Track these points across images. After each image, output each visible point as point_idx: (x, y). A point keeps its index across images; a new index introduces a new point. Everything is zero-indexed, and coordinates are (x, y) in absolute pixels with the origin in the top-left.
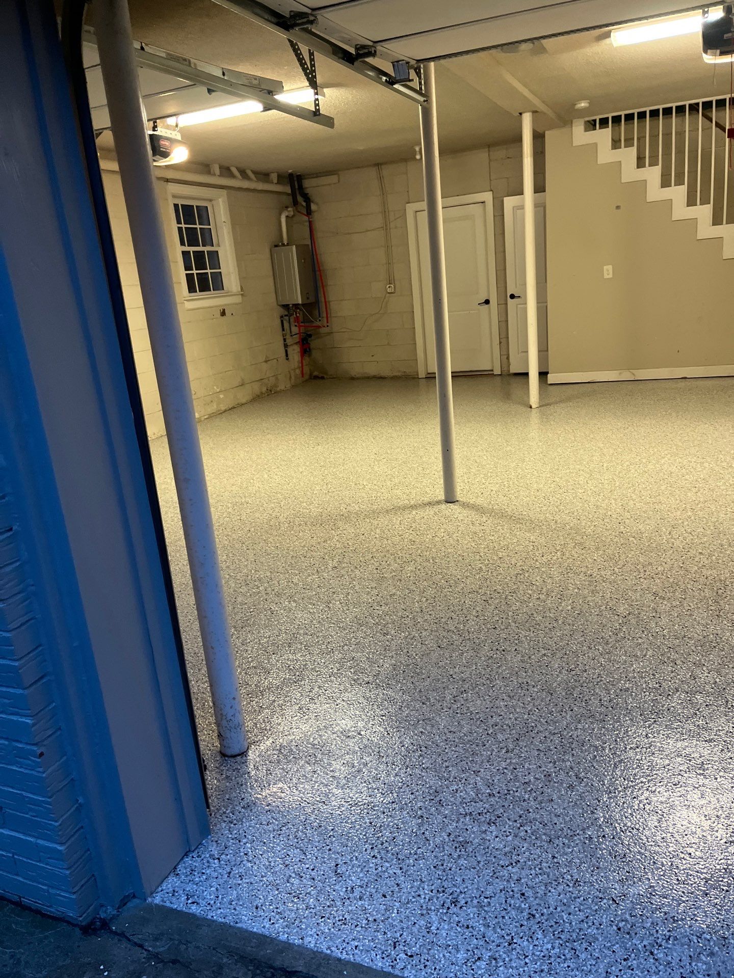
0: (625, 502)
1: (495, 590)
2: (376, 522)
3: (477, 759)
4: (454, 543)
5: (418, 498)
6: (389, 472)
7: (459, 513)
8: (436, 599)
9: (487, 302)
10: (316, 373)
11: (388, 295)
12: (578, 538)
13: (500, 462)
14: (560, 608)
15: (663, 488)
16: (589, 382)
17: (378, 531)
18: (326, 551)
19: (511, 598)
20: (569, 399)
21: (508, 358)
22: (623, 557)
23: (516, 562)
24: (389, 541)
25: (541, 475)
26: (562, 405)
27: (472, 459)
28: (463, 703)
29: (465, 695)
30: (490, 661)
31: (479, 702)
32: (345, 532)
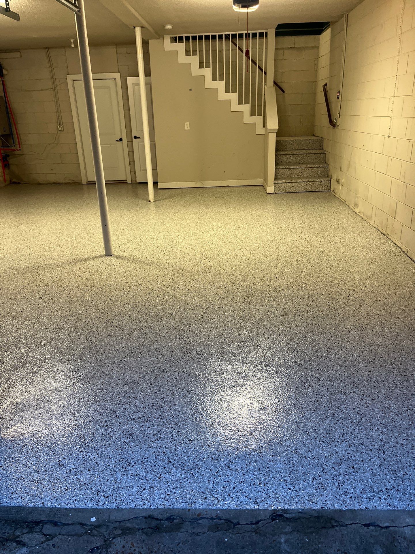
0: (203, 251)
1: (138, 302)
2: (64, 270)
3: (136, 391)
4: (113, 278)
5: (89, 254)
6: (70, 240)
7: (115, 262)
8: (105, 310)
9: (121, 140)
10: (14, 180)
11: (59, 132)
12: (180, 271)
13: (135, 232)
14: (174, 308)
15: (221, 243)
16: (180, 188)
17: (66, 275)
18: (33, 288)
19: (147, 305)
20: (170, 197)
21: (135, 173)
22: (203, 279)
23: (149, 286)
24: (74, 280)
25: (159, 239)
26: (167, 201)
27: (119, 231)
28: (125, 363)
29: (126, 359)
30: (138, 339)
31: (134, 362)
32: (45, 276)
